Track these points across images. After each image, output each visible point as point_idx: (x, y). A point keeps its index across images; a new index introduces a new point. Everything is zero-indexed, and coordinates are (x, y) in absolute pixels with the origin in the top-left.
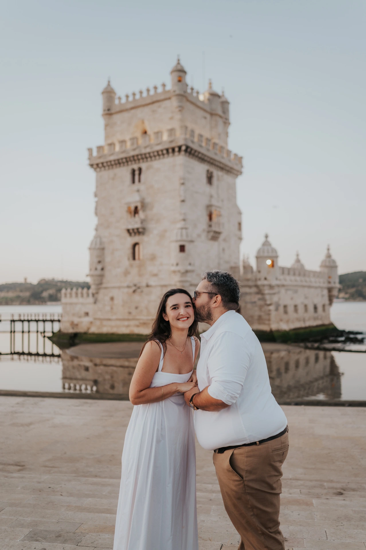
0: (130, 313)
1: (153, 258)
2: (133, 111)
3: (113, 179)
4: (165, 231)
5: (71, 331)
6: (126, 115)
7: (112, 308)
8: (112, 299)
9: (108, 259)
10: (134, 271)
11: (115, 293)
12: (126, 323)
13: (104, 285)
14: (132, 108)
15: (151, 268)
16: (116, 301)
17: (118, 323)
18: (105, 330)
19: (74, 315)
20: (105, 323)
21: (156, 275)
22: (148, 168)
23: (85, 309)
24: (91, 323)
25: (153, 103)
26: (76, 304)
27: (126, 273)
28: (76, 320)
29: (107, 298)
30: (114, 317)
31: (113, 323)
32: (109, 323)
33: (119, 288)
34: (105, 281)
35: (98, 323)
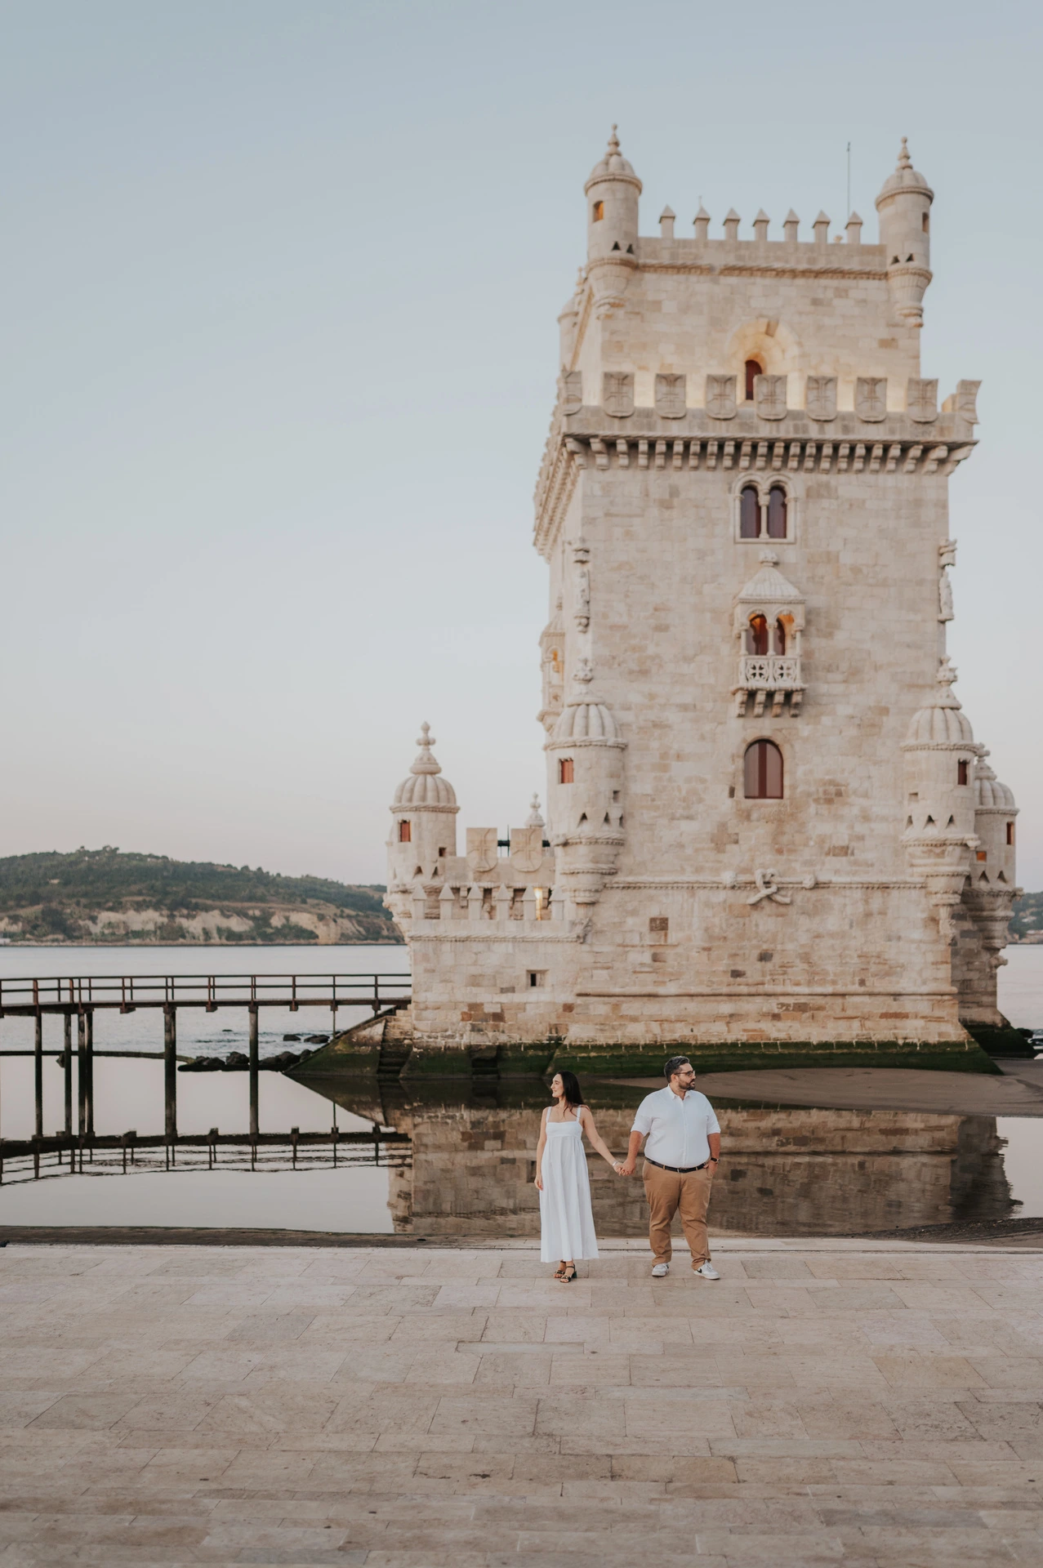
0: (736, 974)
1: (833, 795)
2: (733, 280)
3: (666, 505)
4: (885, 711)
5: (466, 1038)
6: (700, 286)
7: (655, 958)
8: (660, 925)
9: (641, 786)
10: (756, 834)
11: (669, 905)
12: (726, 1008)
13: (621, 878)
14: (729, 270)
15: (821, 826)
16: (674, 936)
17: (692, 1006)
18: (638, 1033)
19: (475, 981)
20: (630, 1008)
21: (845, 851)
22: (811, 494)
23: (528, 961)
24: (568, 1008)
25: (818, 274)
26: (486, 940)
27: (722, 839)
28: (491, 1001)
29: (637, 925)
30: (672, 988)
31: (669, 1009)
32: (652, 1008)
33: (692, 888)
34: (625, 861)
35: (600, 1008)
